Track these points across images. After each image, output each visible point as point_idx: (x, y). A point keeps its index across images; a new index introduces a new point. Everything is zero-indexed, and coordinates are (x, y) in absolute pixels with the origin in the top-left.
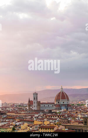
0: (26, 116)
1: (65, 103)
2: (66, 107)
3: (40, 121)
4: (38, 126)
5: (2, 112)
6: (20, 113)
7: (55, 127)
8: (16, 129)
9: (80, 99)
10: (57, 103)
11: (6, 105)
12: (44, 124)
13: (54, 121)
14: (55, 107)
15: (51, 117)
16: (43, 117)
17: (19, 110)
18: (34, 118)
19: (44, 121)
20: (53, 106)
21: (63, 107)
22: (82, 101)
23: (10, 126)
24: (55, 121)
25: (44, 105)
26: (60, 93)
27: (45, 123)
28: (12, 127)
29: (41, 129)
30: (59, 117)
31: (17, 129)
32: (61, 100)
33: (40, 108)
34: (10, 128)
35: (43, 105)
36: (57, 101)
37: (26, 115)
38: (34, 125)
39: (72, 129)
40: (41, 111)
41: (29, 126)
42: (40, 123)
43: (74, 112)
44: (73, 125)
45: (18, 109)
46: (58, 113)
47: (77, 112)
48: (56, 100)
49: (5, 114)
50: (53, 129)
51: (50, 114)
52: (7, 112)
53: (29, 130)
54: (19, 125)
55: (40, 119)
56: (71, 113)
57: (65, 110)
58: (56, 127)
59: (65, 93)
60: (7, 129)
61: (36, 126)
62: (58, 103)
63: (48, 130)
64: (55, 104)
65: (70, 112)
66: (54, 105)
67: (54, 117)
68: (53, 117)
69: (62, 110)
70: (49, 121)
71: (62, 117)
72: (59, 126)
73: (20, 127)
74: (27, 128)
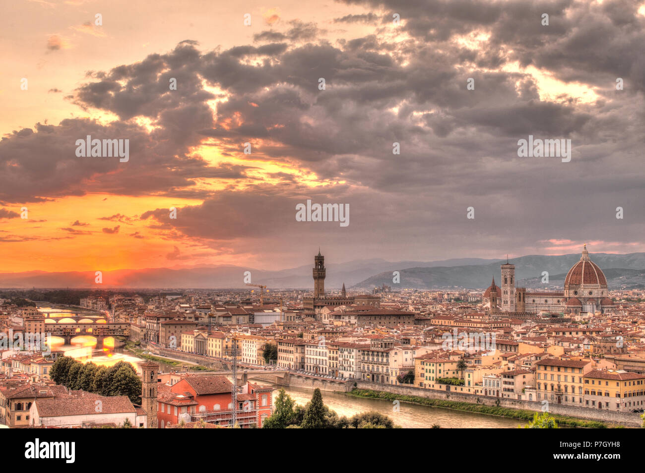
0: (488, 328)
1: (594, 295)
2: (597, 306)
3: (532, 345)
4: (533, 358)
5: (417, 317)
6: (469, 321)
7: (587, 363)
8: (468, 364)
9: (628, 283)
10: (572, 295)
11: (420, 297)
12: (551, 355)
13: (576, 345)
14: (564, 304)
15: (564, 333)
16: (541, 333)
17: (461, 311)
18: (515, 335)
19: (546, 346)
20: (559, 301)
21: (588, 307)
22: (636, 291)
23: (451, 358)
24: (579, 347)
25: (544, 299)
26: (580, 266)
27: (550, 350)
28: (457, 358)
29: (542, 368)
30: (588, 334)
31: (470, 365)
32: (582, 284)
33: (524, 306)
34: (452, 362)
35: (542, 300)
36: (573, 288)
37: (487, 325)
38: (522, 356)
39: (635, 371)
40: (528, 317)
41: (505, 358)
42: (537, 350)
43: (625, 320)
44: (638, 358)
45: (461, 308)
46: (581, 321)
47: (636, 322)
48: (567, 286)
49: (426, 322)
50: (580, 369)
51: (557, 326)
52: (432, 316)
53: (507, 371)
54: (474, 355)
55: (533, 339)
56: (617, 322)
57: (596, 314)
58: (590, 364)
59: (594, 266)
60: (442, 364)
61: (525, 358)
62: (576, 293)
63: (565, 371)
64: (566, 295)
65: (613, 320)
66: (561, 300)
67: (571, 333)
68: (567, 335)
69: (590, 315)
70: (560, 344)
71: (594, 334)
72: (597, 362)
73: (478, 361)
74: (498, 363)
